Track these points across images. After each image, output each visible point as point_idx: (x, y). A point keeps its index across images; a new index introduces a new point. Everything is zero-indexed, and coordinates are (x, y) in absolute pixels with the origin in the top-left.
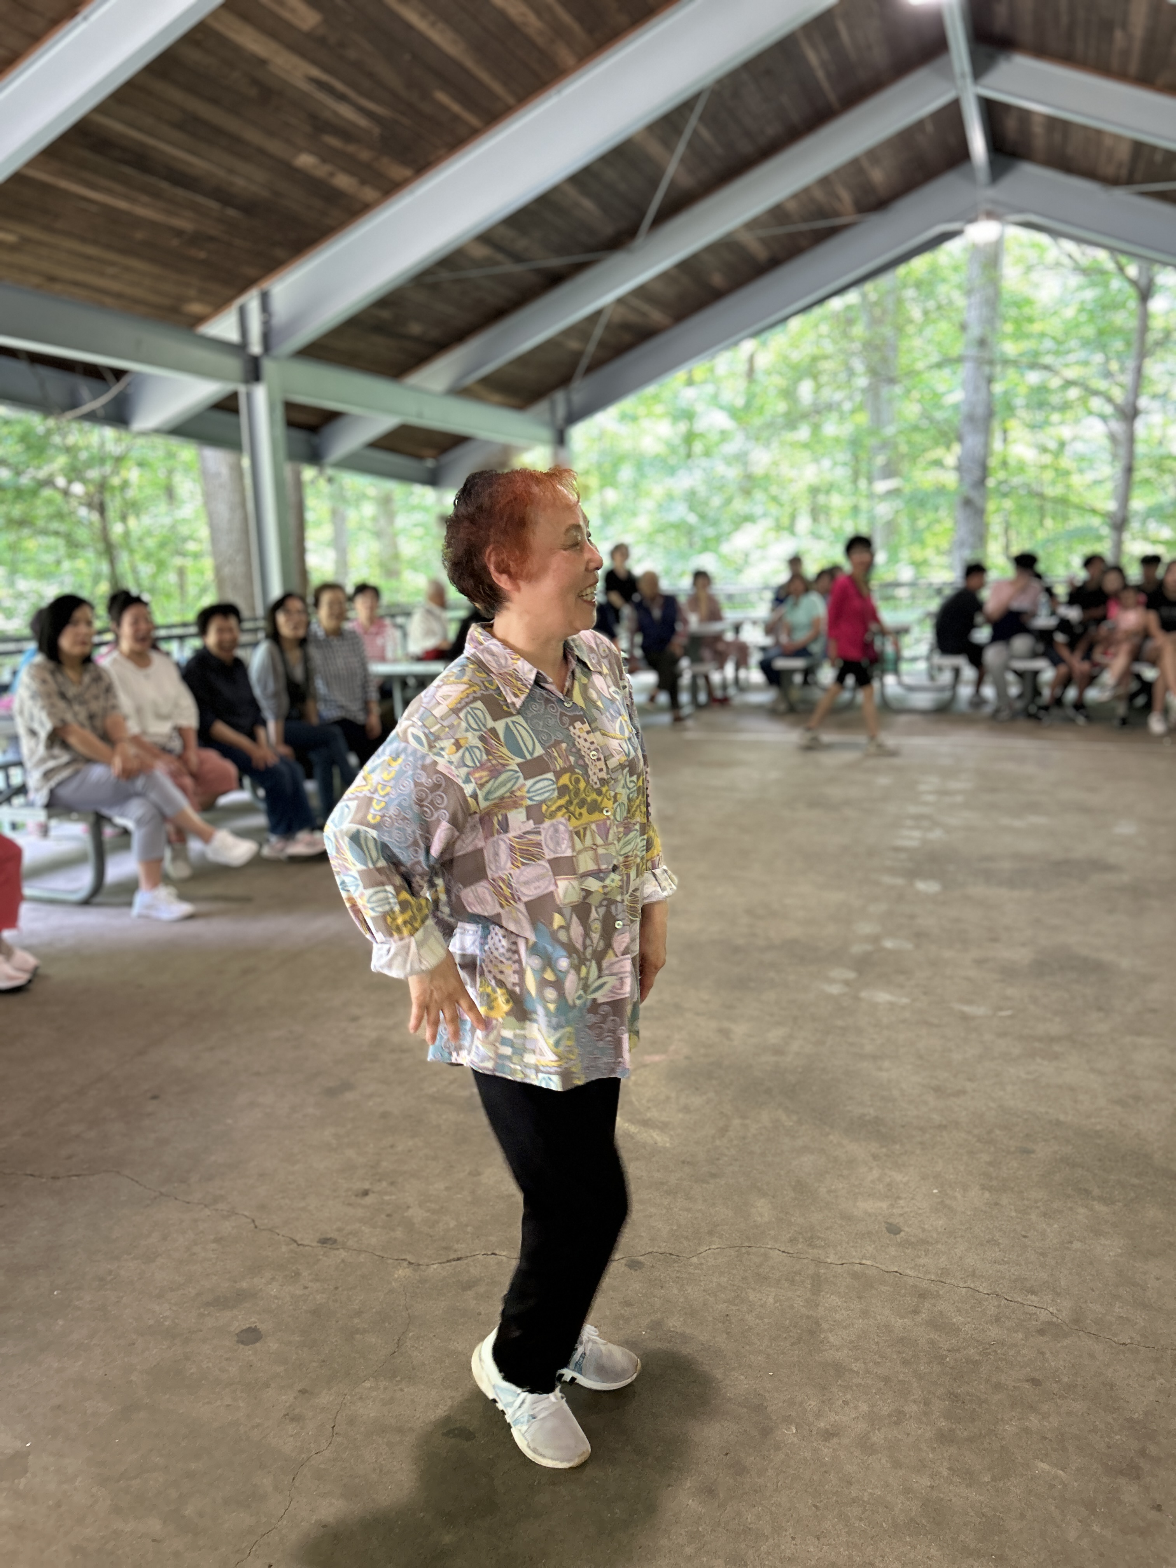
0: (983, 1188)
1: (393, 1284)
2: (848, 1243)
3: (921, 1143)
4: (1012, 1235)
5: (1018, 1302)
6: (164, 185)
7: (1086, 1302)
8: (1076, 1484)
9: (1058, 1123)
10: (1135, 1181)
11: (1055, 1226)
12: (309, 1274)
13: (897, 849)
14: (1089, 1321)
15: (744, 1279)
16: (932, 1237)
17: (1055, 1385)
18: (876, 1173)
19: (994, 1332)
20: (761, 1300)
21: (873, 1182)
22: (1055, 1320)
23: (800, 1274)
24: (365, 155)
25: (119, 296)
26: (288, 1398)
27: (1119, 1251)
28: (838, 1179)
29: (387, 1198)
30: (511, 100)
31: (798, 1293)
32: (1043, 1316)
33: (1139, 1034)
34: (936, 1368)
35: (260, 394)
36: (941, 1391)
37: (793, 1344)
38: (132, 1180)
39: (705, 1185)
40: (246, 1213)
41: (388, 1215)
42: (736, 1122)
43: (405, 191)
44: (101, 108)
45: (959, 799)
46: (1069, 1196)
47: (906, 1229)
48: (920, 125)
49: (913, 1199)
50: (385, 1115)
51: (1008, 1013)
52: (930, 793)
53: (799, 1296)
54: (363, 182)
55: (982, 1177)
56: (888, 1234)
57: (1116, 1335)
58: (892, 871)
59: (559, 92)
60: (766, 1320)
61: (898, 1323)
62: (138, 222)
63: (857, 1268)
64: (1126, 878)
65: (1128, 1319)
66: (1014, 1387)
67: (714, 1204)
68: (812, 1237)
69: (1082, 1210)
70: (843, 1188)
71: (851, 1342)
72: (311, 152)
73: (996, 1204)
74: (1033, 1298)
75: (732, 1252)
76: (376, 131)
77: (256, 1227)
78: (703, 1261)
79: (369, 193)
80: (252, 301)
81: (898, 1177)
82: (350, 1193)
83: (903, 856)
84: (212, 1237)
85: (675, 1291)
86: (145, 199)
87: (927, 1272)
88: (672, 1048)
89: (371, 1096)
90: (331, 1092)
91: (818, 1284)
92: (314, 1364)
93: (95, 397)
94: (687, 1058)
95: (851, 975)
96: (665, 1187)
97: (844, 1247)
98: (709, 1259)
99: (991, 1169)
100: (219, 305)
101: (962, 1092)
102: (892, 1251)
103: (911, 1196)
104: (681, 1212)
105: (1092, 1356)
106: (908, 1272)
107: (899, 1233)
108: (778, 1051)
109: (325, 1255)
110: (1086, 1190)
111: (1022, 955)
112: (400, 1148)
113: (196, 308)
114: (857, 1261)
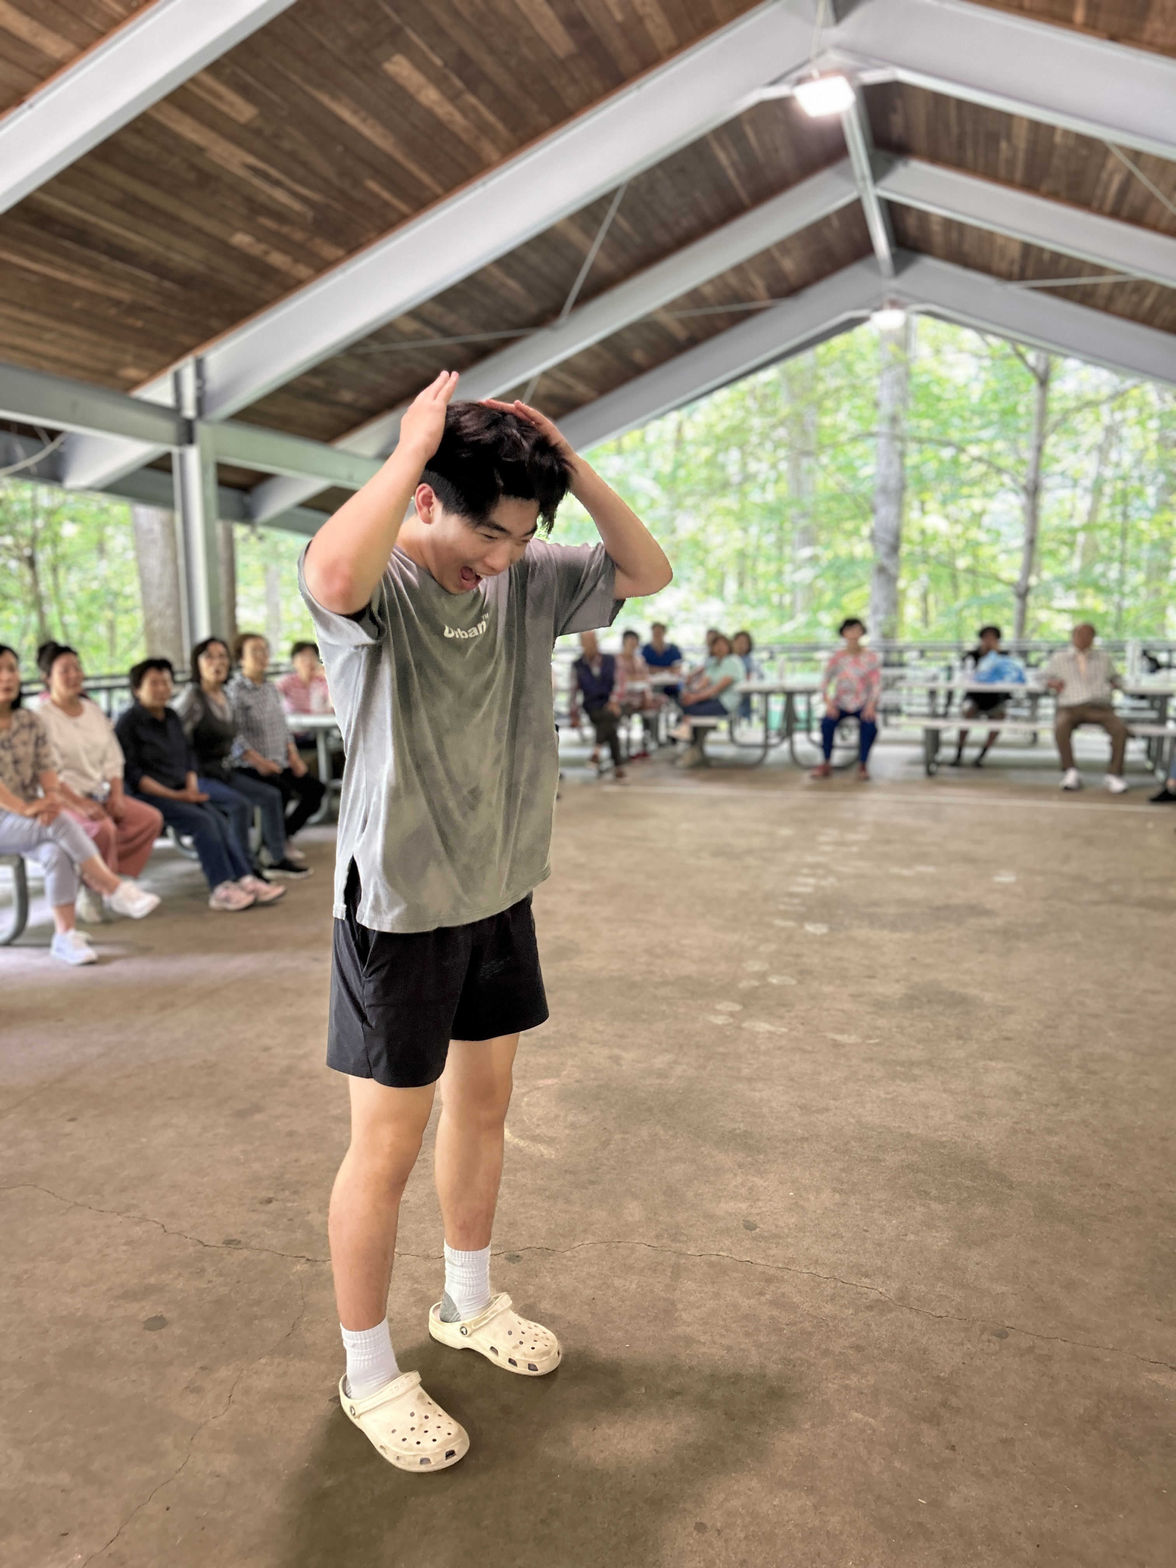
0: (834, 1190)
1: (291, 1277)
2: (708, 1238)
3: (783, 1153)
4: (854, 1230)
5: (851, 1284)
6: (103, 259)
7: (912, 1283)
8: (883, 1429)
9: (909, 1136)
10: (969, 1183)
11: (894, 1222)
12: (215, 1270)
13: (792, 895)
14: (912, 1299)
15: (612, 1269)
16: (784, 1232)
17: (876, 1351)
18: (739, 1179)
19: (828, 1309)
20: (624, 1286)
21: (736, 1186)
22: (883, 1298)
23: (662, 1264)
24: (299, 236)
25: (56, 360)
26: (188, 1374)
27: (947, 1241)
28: (705, 1184)
29: (289, 1205)
30: (438, 190)
31: (658, 1280)
32: (873, 1295)
33: (991, 1060)
34: (774, 1338)
35: (193, 455)
36: (775, 1357)
37: (650, 1321)
38: (48, 1192)
39: (584, 1191)
40: (156, 1219)
41: (290, 1220)
42: (618, 1136)
43: (338, 269)
44: (44, 188)
45: (855, 849)
46: (909, 1197)
47: (762, 1226)
48: (826, 220)
49: (770, 1200)
50: (290, 1134)
51: (877, 1041)
52: (827, 843)
53: (659, 1282)
54: (297, 260)
55: (835, 1181)
56: (745, 1230)
57: (934, 1310)
58: (784, 915)
59: (484, 184)
60: (628, 1303)
61: (745, 1303)
62: (76, 292)
63: (714, 1258)
64: (999, 922)
65: (947, 1297)
66: (840, 1352)
67: (591, 1206)
68: (676, 1234)
69: (918, 1209)
70: (709, 1192)
71: (702, 1319)
72: (246, 232)
73: (844, 1204)
74: (867, 1280)
75: (603, 1247)
76: (310, 214)
77: (165, 1231)
78: (576, 1255)
79: (302, 271)
80: (187, 367)
81: (759, 1181)
82: (255, 1201)
83: (796, 901)
84: (123, 1241)
85: (549, 1280)
86: (84, 271)
87: (775, 1262)
88: (565, 1072)
89: (279, 1117)
90: (241, 1114)
91: (677, 1272)
92: (214, 1345)
93: (29, 455)
94: (577, 1081)
95: (737, 1008)
96: (547, 1193)
97: (704, 1241)
98: (581, 1253)
99: (844, 1175)
100: (154, 371)
101: (827, 1110)
102: (747, 1244)
103: (769, 1198)
104: (559, 1214)
105: (911, 1327)
106: (759, 1261)
107: (755, 1229)
108: (663, 1074)
109: (229, 1254)
110: (925, 1192)
111: (894, 990)
112: (303, 1162)
113: (132, 373)
114: (715, 1253)
